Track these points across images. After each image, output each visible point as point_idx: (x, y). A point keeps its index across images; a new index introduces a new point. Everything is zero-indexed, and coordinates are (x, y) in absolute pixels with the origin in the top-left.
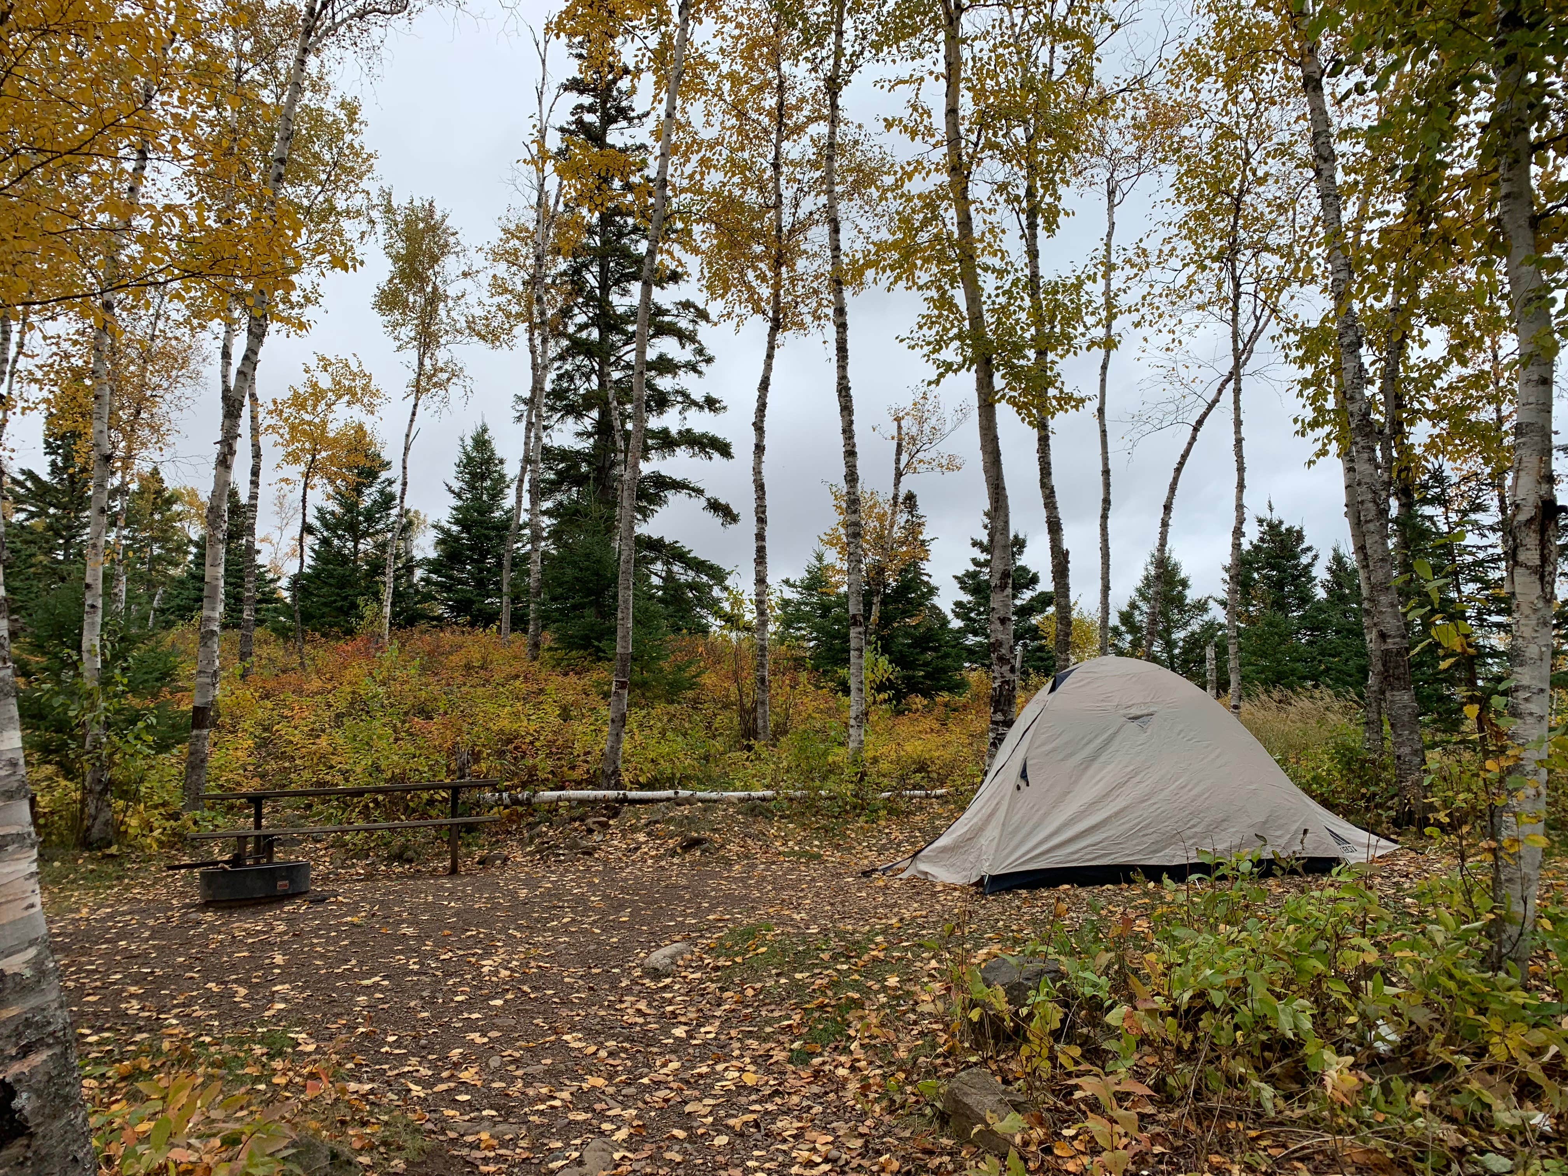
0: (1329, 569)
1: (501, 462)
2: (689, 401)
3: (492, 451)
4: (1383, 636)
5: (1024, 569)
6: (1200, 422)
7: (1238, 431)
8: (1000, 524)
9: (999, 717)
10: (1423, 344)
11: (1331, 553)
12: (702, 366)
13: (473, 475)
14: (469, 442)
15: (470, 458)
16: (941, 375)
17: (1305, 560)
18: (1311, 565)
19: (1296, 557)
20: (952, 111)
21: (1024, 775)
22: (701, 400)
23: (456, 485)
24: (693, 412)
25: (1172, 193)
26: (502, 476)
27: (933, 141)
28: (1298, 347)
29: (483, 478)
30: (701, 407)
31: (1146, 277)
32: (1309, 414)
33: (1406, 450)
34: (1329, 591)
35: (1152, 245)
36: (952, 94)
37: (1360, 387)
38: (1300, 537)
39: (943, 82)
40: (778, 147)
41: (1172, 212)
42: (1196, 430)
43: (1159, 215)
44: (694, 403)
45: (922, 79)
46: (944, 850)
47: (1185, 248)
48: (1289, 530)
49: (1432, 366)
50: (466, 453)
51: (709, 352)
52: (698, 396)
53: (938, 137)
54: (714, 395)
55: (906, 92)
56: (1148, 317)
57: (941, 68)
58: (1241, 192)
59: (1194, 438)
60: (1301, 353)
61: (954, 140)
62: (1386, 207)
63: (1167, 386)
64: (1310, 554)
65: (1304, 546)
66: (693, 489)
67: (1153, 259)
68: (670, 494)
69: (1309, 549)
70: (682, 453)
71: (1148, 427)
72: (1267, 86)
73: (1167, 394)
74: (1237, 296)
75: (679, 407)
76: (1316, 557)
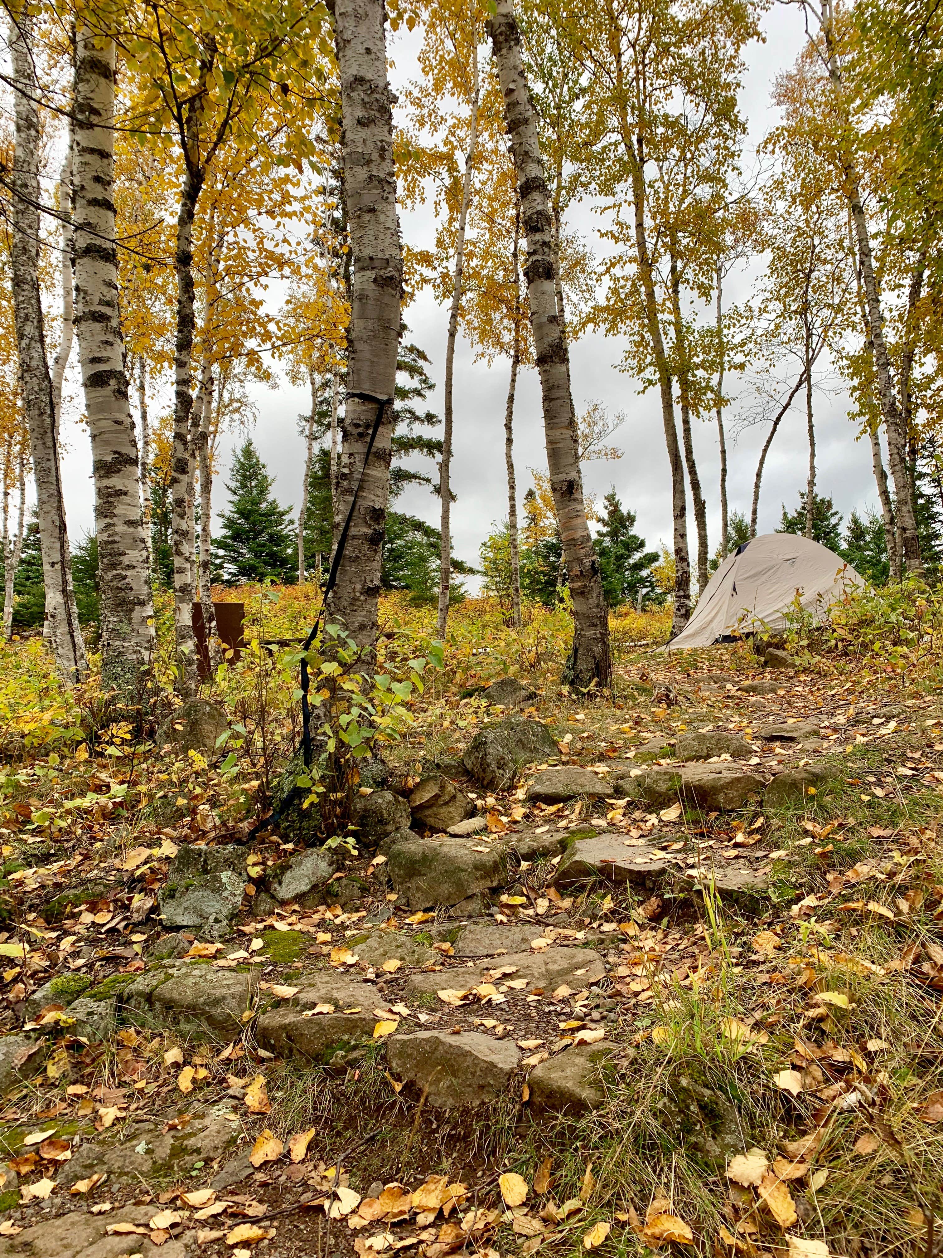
0: (849, 528)
1: (264, 467)
2: (414, 417)
3: (257, 458)
4: (904, 529)
5: (634, 537)
6: (778, 419)
7: (810, 421)
8: (679, 478)
9: (681, 593)
10: (922, 365)
11: (851, 517)
12: (426, 392)
13: (244, 476)
14: (239, 453)
15: (242, 464)
16: (646, 388)
17: (833, 521)
18: (837, 524)
19: (827, 519)
20: (640, 225)
21: (734, 589)
22: (422, 415)
23: (233, 485)
24: (417, 425)
25: (768, 272)
26: (265, 477)
27: (629, 244)
28: (849, 368)
29: (251, 478)
30: (423, 421)
31: (752, 325)
32: (856, 407)
33: (914, 428)
34: (850, 544)
35: (756, 304)
36: (639, 213)
37: (889, 389)
38: (830, 505)
39: (633, 206)
40: (516, 243)
41: (768, 283)
42: (776, 424)
43: (760, 285)
44: (418, 418)
45: (620, 205)
46: (688, 637)
47: (776, 307)
48: (822, 501)
49: (927, 377)
50: (239, 461)
51: (431, 381)
52: (421, 413)
53: (632, 241)
54: (432, 412)
55: (611, 214)
56: (754, 350)
57: (631, 197)
58: (811, 271)
59: (774, 430)
60: (851, 370)
61: (641, 244)
62: (901, 282)
63: (758, 396)
64: (837, 517)
65: (832, 511)
66: (424, 479)
67: (756, 313)
68: (405, 484)
69: (836, 513)
70: (415, 453)
71: (746, 422)
72: (825, 203)
73: (757, 401)
74: (809, 336)
75: (408, 421)
76: (841, 518)
